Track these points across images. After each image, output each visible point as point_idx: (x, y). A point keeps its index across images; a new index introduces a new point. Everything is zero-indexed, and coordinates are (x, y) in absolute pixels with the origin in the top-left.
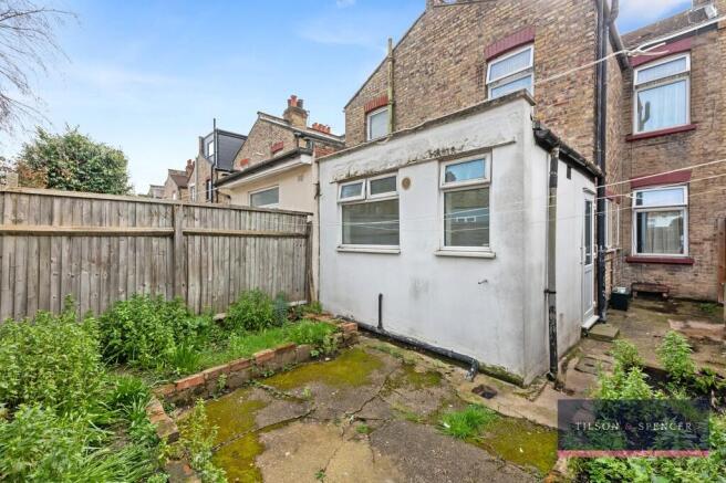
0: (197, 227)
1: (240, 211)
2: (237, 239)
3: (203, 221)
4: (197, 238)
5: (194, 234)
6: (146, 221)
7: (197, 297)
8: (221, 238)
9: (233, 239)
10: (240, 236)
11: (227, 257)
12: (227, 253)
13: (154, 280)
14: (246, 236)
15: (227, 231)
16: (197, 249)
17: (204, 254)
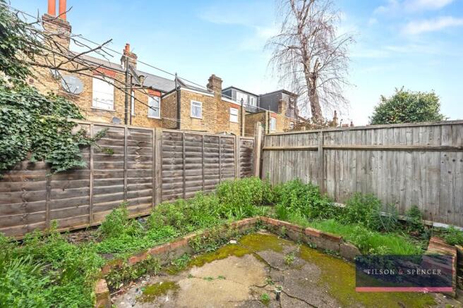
0: (332, 144)
1: (366, 130)
2: (363, 152)
3: (337, 140)
4: (333, 152)
5: (330, 149)
6: (307, 142)
7: (333, 189)
8: (349, 152)
9: (359, 152)
10: (366, 150)
11: (355, 165)
12: (354, 162)
13: (311, 174)
14: (372, 149)
15: (354, 146)
16: (332, 158)
17: (337, 162)
